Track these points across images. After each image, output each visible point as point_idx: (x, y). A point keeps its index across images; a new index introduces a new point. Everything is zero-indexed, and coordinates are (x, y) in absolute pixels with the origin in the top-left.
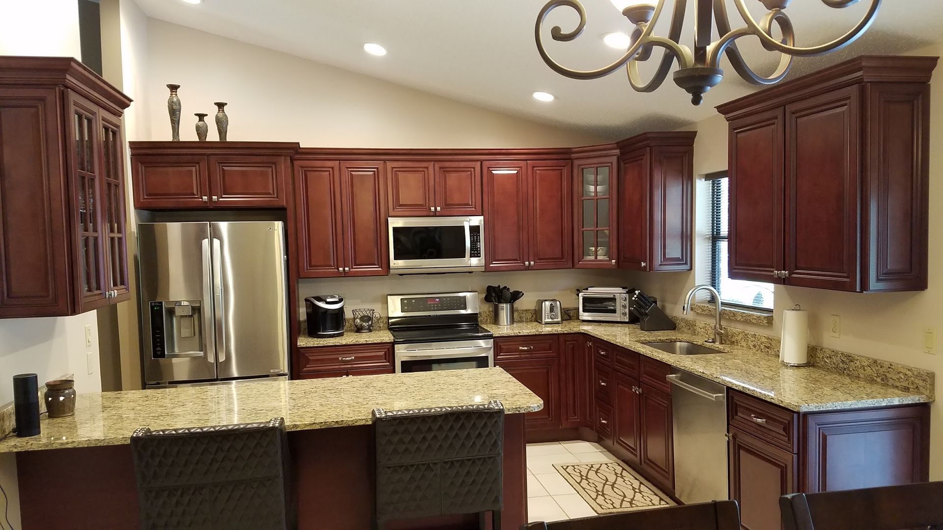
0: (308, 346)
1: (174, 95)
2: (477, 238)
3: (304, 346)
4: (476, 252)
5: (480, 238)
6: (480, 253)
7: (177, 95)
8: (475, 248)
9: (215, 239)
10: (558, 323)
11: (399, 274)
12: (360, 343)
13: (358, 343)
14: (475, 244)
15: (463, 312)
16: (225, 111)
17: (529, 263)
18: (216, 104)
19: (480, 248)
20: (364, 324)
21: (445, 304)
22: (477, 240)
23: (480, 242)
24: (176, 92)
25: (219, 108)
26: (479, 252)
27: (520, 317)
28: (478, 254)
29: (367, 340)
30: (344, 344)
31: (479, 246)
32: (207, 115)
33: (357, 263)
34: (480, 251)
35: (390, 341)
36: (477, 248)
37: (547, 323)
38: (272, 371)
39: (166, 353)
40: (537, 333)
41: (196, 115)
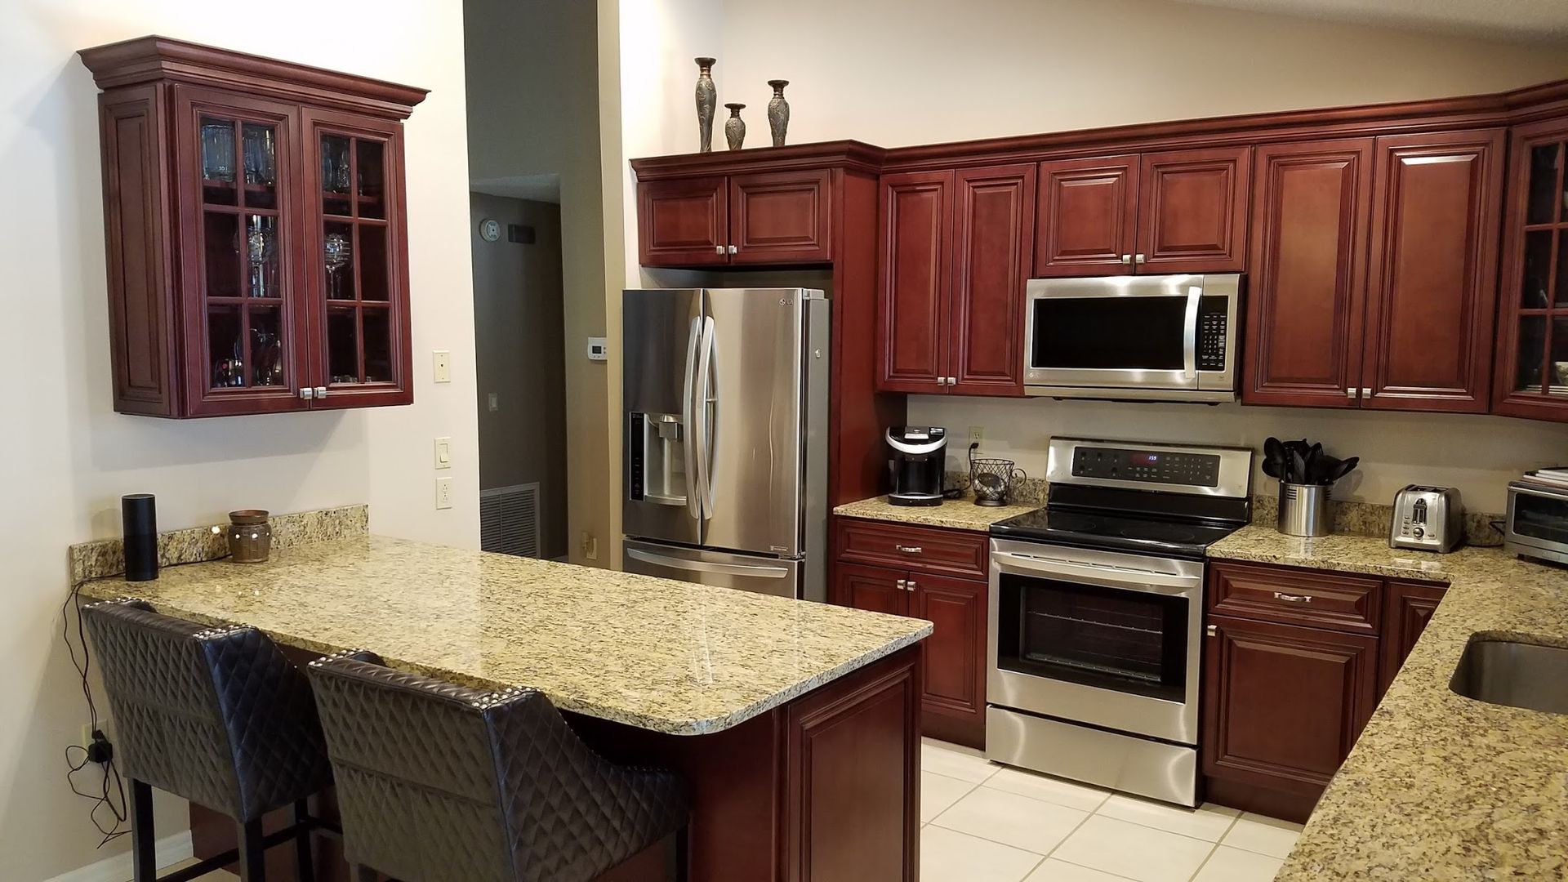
0: (848, 515)
1: (705, 77)
2: (1219, 324)
3: (843, 514)
4: (1213, 357)
5: (1225, 325)
6: (1223, 361)
7: (709, 76)
8: (1212, 349)
9: (708, 317)
10: (1433, 550)
11: (1054, 398)
12: (931, 524)
13: (927, 524)
14: (1213, 340)
15: (1208, 491)
16: (784, 96)
17: (1359, 392)
18: (771, 83)
19: (1224, 349)
20: (985, 489)
21: (1167, 468)
22: (1218, 329)
23: (1225, 334)
24: (709, 71)
25: (775, 91)
26: (1221, 358)
27: (1365, 523)
28: (1218, 361)
29: (944, 520)
30: (904, 520)
31: (1221, 345)
32: (743, 106)
33: (973, 369)
34: (1224, 355)
35: (983, 529)
36: (1218, 349)
37: (1401, 547)
38: (772, 548)
39: (646, 493)
40: (1323, 566)
41: (727, 106)
